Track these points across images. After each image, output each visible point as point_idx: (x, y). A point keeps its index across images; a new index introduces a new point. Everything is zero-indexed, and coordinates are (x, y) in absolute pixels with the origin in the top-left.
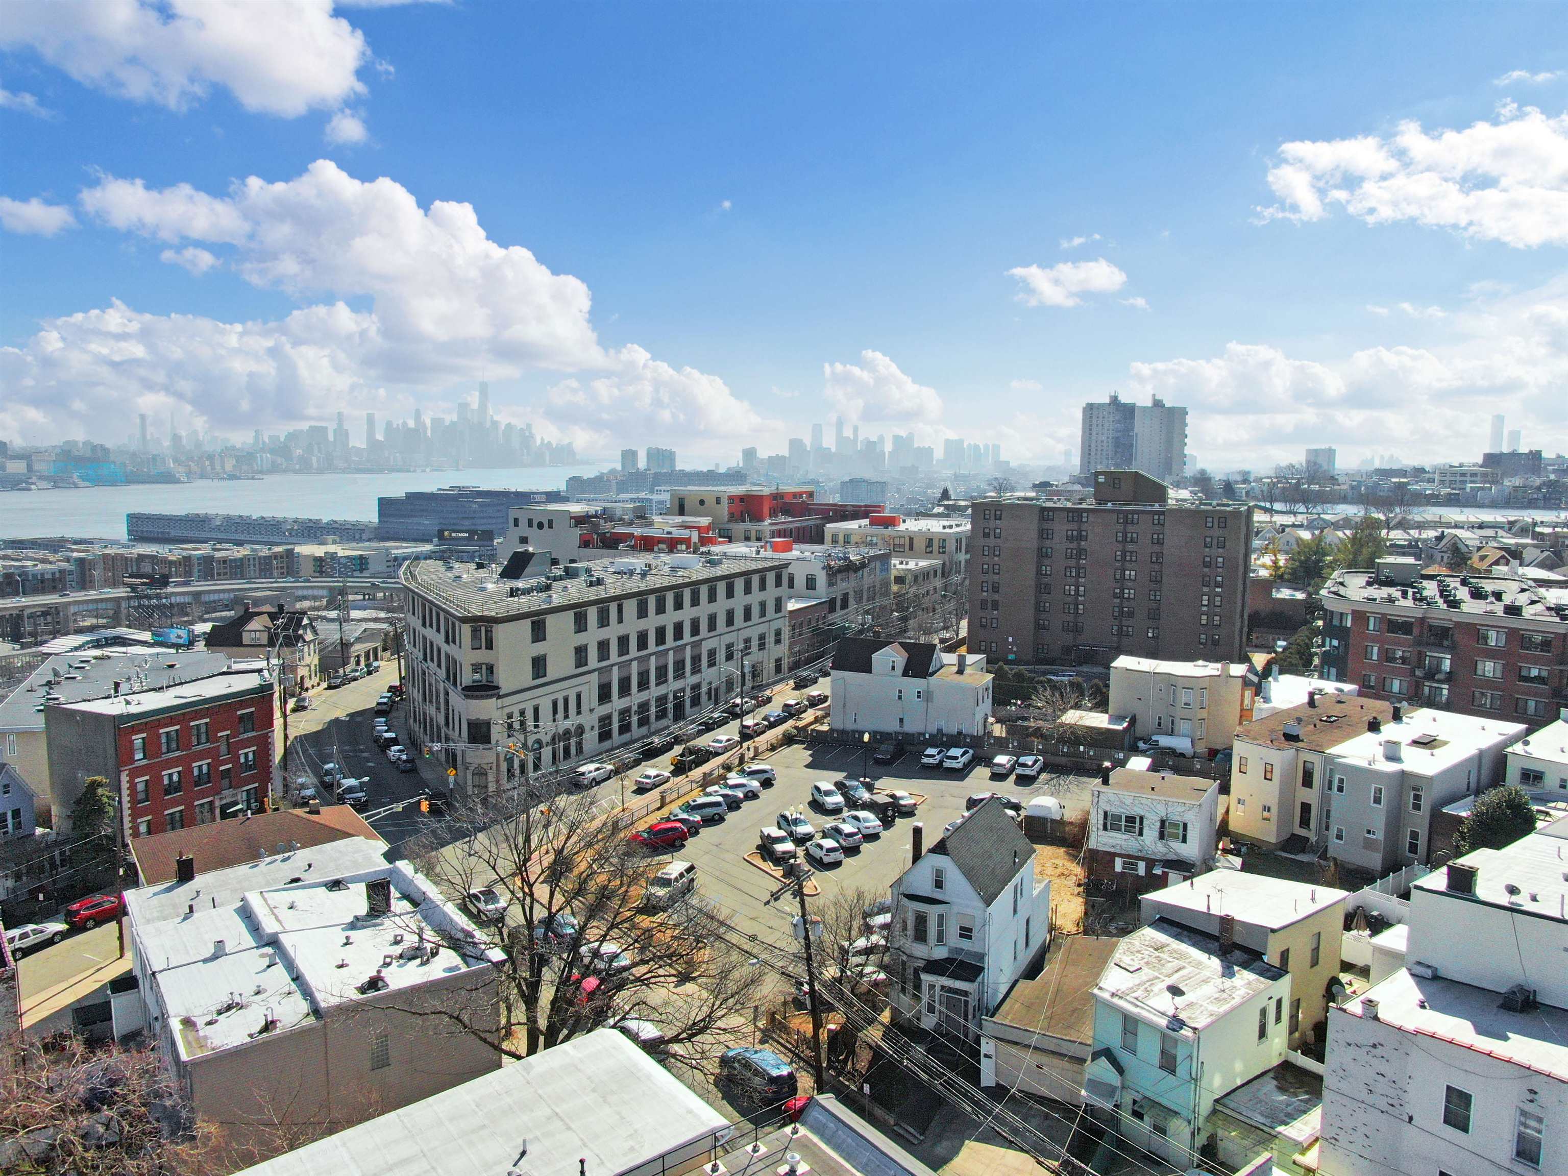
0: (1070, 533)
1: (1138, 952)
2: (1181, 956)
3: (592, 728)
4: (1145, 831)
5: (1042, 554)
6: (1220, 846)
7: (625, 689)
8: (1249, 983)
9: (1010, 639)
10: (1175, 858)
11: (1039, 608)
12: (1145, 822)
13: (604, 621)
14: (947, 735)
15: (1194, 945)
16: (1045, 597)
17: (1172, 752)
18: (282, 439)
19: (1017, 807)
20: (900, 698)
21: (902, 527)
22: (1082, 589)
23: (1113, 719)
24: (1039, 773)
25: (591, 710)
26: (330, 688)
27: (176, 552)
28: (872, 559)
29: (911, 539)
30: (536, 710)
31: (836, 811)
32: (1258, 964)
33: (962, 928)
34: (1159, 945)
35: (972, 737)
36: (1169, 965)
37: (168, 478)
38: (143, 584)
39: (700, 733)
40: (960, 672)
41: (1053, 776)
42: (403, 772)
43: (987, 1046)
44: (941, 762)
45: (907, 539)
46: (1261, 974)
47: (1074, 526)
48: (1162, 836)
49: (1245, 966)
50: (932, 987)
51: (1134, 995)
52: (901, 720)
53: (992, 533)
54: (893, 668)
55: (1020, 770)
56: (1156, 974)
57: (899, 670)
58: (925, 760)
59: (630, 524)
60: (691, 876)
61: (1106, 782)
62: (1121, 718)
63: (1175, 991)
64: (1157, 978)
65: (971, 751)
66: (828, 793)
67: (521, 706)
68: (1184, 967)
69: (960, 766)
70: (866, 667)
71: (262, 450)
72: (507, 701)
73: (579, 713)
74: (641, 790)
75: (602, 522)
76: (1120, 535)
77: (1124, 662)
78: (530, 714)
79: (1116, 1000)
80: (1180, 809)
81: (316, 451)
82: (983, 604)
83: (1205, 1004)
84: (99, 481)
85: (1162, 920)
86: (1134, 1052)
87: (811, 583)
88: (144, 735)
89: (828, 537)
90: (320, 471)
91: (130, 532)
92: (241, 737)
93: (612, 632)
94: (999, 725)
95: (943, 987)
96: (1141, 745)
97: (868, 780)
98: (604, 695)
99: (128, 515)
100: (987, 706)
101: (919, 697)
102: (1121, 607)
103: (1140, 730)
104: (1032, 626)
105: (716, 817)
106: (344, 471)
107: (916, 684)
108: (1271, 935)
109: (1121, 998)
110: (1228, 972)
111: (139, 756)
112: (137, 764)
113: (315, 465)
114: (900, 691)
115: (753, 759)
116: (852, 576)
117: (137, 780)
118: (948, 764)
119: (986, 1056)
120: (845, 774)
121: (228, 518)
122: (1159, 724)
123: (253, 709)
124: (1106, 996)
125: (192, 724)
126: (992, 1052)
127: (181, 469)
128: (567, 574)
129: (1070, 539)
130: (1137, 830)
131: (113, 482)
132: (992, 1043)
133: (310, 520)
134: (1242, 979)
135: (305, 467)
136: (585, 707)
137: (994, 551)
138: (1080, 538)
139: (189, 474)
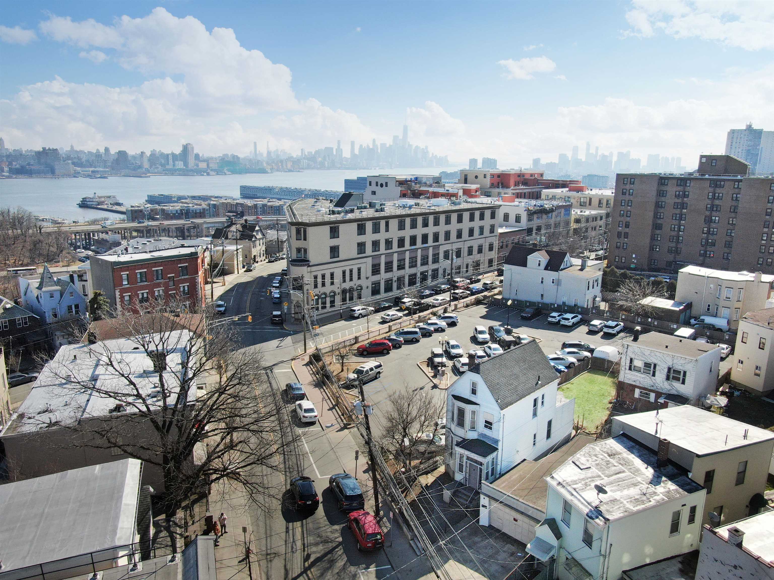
0: (677, 193)
1: (596, 455)
2: (626, 463)
3: (367, 287)
4: (657, 374)
5: (658, 205)
6: (721, 389)
7: (389, 268)
8: (669, 492)
9: (634, 256)
10: (675, 393)
11: (653, 238)
12: (657, 368)
13: (376, 230)
14: (567, 306)
15: (640, 457)
16: (658, 232)
17: (712, 327)
18: (313, 153)
19: (592, 351)
20: (542, 282)
21: (587, 192)
22: (682, 227)
23: (676, 305)
24: (618, 333)
25: (367, 278)
26: (269, 262)
27: (252, 202)
28: (559, 207)
29: (590, 199)
30: (332, 275)
31: (484, 343)
32: (684, 478)
33: (486, 422)
34: (614, 452)
35: (582, 308)
36: (614, 468)
37: (263, 171)
38: (233, 216)
39: (430, 295)
40: (581, 270)
41: (628, 335)
42: (274, 303)
43: (484, 500)
44: (559, 321)
45: (588, 199)
46: (681, 486)
47: (681, 188)
48: (668, 378)
49: (671, 478)
50: (461, 456)
51: (575, 486)
52: (542, 295)
53: (628, 193)
54: (539, 265)
55: (605, 330)
56: (600, 473)
57: (543, 265)
58: (550, 319)
59: (431, 186)
60: (378, 370)
61: (636, 339)
62: (680, 304)
63: (600, 490)
64: (599, 476)
65: (580, 316)
66: (481, 332)
67: (323, 272)
68: (624, 472)
69: (570, 324)
70: (524, 264)
71: (304, 158)
72: (314, 268)
73: (359, 278)
74: (384, 322)
75: (413, 184)
76: (710, 194)
77: (691, 269)
78: (328, 277)
79: (559, 488)
80: (682, 362)
81: (327, 159)
82: (619, 235)
83: (625, 502)
84: (234, 172)
85: (624, 435)
86: (568, 525)
87: (518, 219)
88: (128, 273)
89: (543, 196)
90: (329, 168)
91: (241, 194)
92: (180, 278)
93: (382, 236)
94: (604, 303)
95: (468, 458)
96: (693, 321)
97: (509, 327)
98: (376, 270)
99: (241, 187)
100: (597, 290)
101: (553, 282)
102: (707, 240)
103: (694, 311)
104: (648, 249)
105: (414, 340)
106: (339, 168)
107: (552, 275)
108: (696, 460)
109: (564, 487)
110: (656, 481)
111: (125, 283)
112: (124, 287)
113: (326, 165)
114: (542, 279)
115: (453, 311)
116: (544, 216)
117: (124, 295)
118: (563, 322)
119: (483, 506)
120: (500, 323)
121: (281, 188)
122: (708, 309)
123: (187, 264)
124: (553, 483)
125: (153, 269)
126: (487, 504)
127: (269, 167)
128: (370, 206)
129: (677, 196)
130: (651, 372)
131: (240, 172)
132: (487, 499)
133: (316, 190)
134: (664, 488)
135: (322, 167)
136: (363, 275)
137: (629, 203)
138: (685, 195)
139: (272, 169)
